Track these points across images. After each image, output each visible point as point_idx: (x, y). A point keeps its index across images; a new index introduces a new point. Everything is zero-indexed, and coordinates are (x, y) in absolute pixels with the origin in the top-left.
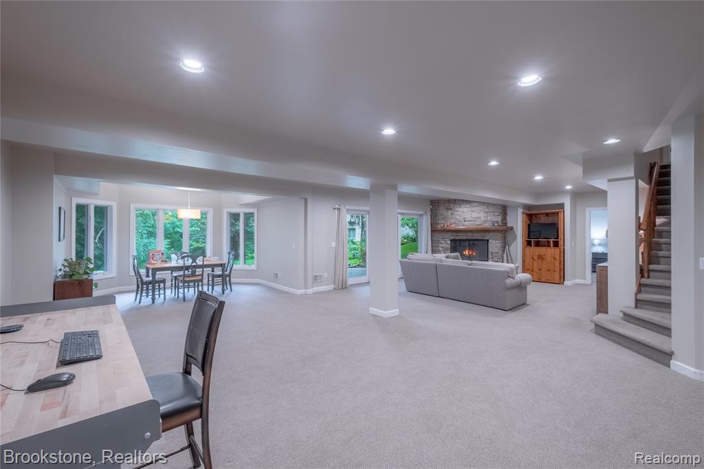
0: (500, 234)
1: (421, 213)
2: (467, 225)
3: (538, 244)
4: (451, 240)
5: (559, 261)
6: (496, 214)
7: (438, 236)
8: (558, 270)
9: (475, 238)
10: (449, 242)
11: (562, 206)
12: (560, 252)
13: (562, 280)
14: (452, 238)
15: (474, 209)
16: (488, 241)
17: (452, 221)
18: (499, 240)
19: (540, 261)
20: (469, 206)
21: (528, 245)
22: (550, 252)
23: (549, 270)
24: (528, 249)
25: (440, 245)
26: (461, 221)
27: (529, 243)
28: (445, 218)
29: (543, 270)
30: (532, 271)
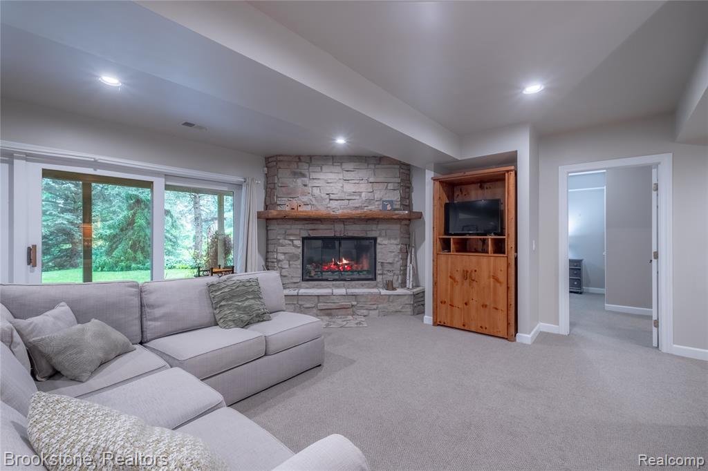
0: (398, 226)
1: (237, 179)
2: (337, 209)
3: (463, 247)
4: (304, 239)
5: (504, 286)
6: (391, 186)
7: (276, 230)
8: (502, 305)
9: (350, 234)
10: (299, 243)
11: (512, 159)
12: (508, 265)
13: (512, 328)
14: (305, 234)
15: (349, 176)
16: (375, 239)
17: (305, 199)
18: (396, 239)
19: (467, 283)
20: (338, 169)
21: (444, 249)
22: (486, 264)
23: (485, 306)
24: (444, 257)
25: (281, 249)
26: (323, 199)
27: (445, 245)
28: (291, 195)
29: (473, 304)
30: (452, 305)
